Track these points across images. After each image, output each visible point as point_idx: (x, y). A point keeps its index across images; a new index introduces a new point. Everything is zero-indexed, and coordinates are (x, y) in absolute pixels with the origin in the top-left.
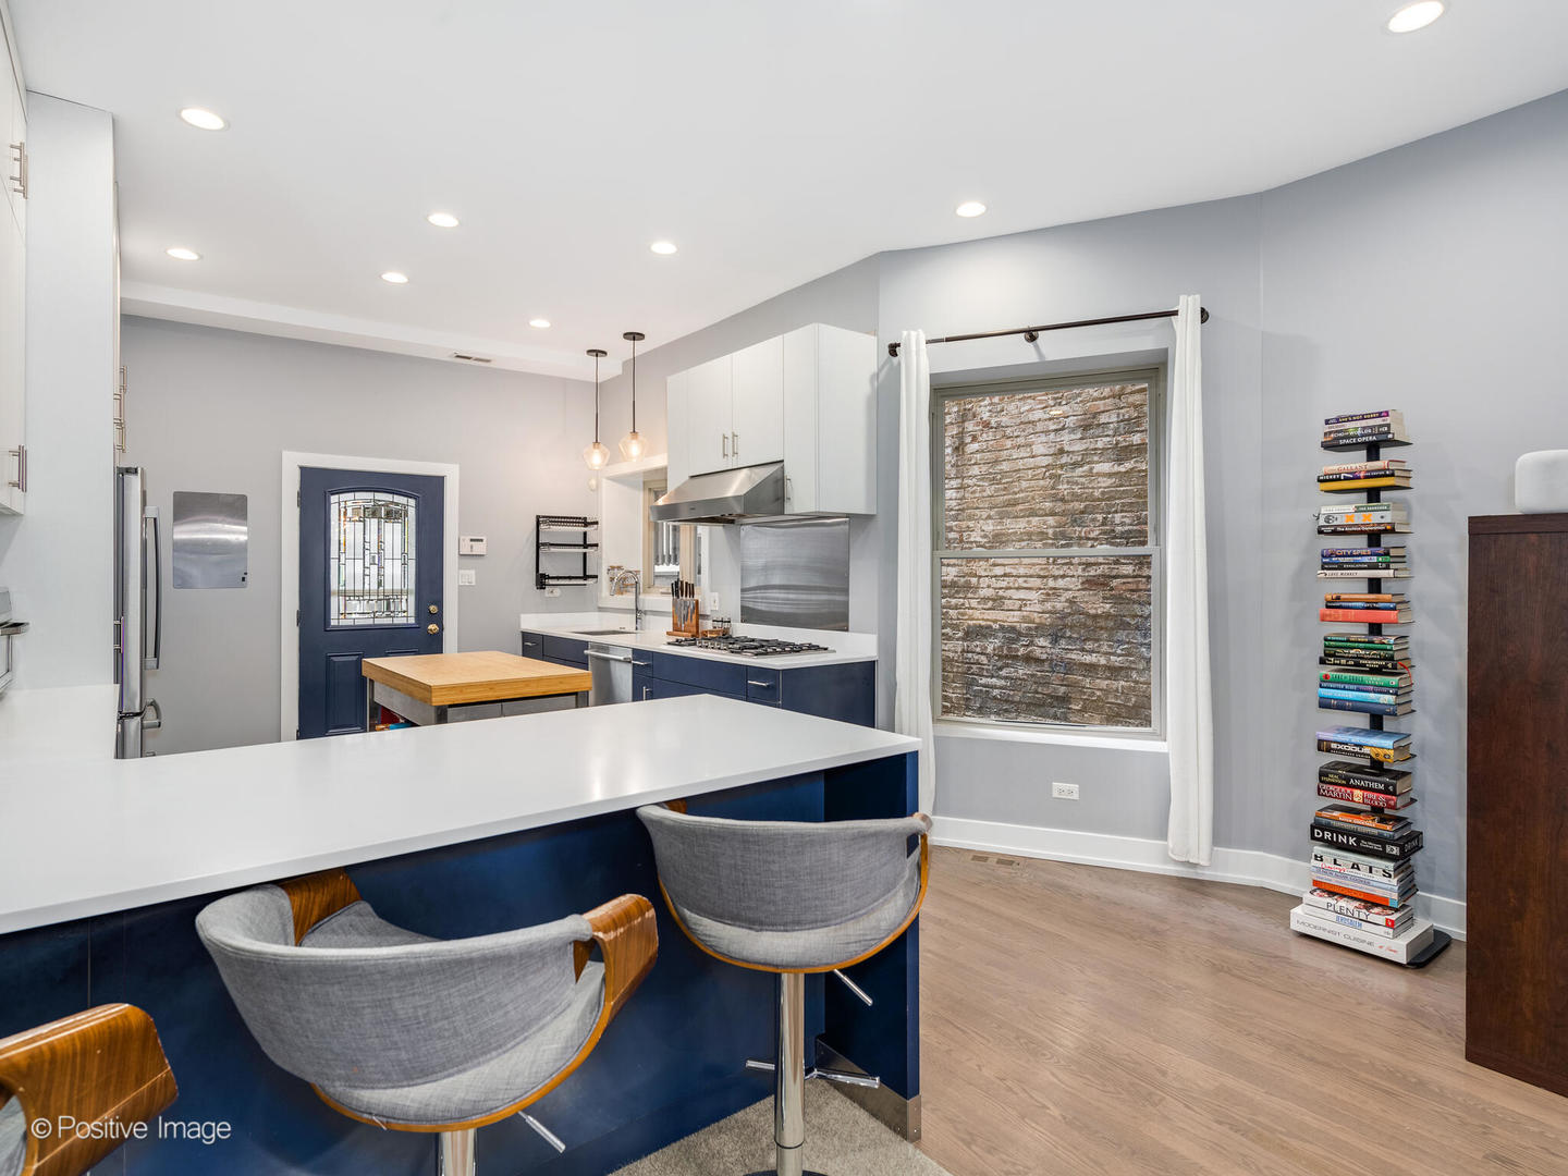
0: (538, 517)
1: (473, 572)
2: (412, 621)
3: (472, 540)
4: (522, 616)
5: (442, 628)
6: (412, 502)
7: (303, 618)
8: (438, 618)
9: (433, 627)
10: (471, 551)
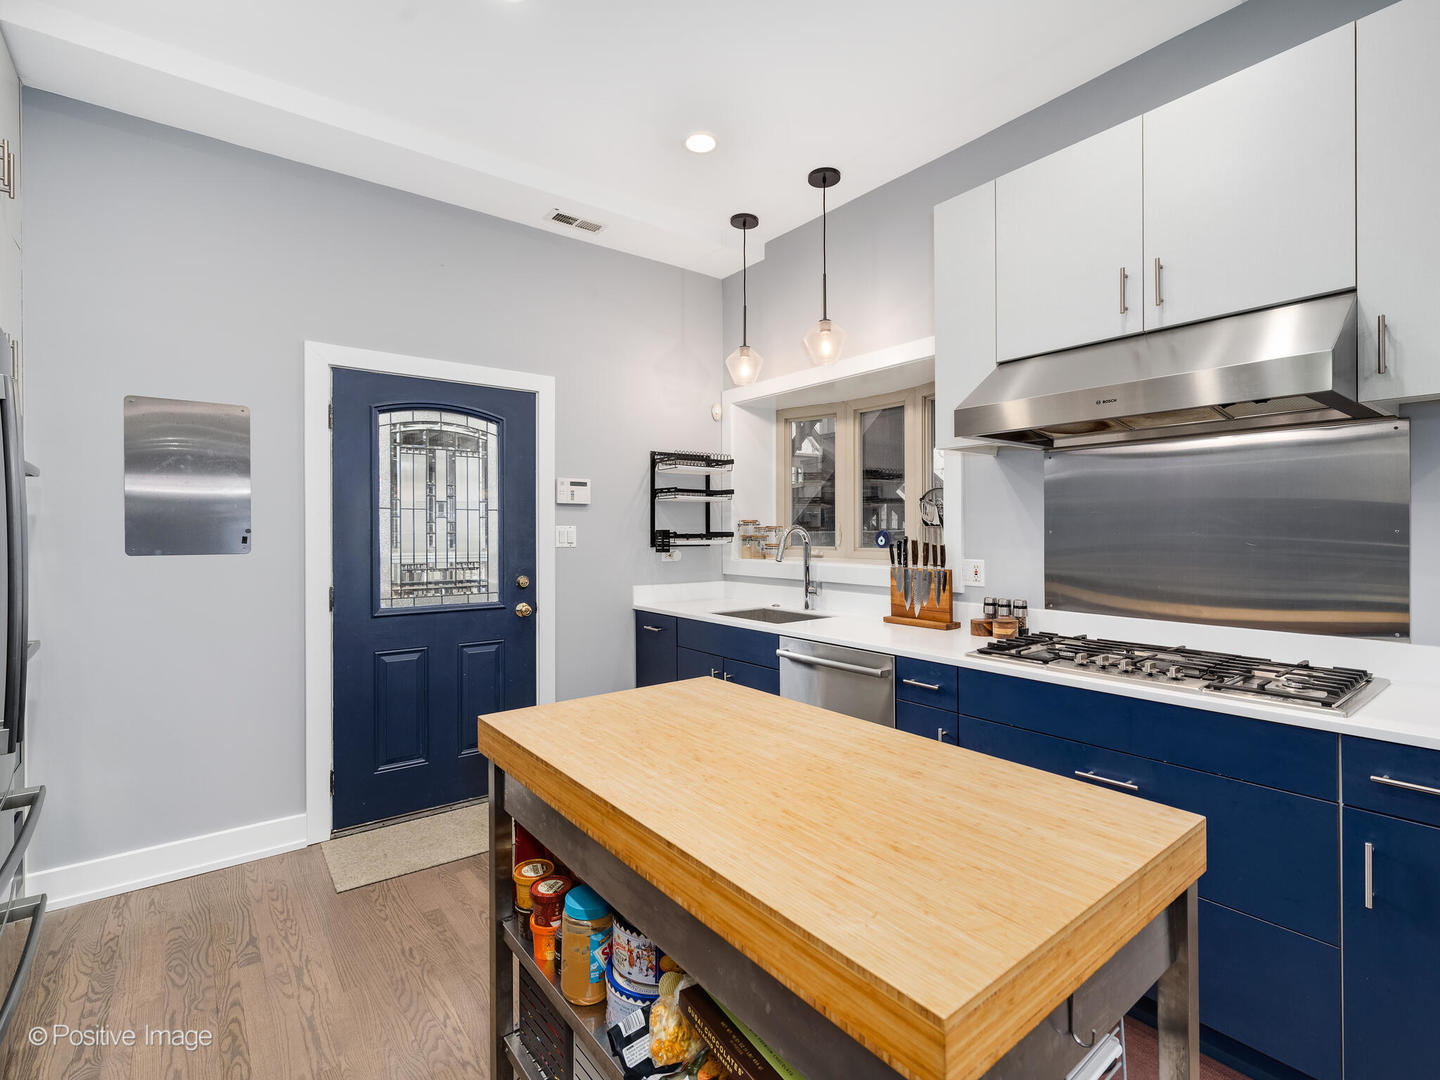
0: (653, 454)
1: (573, 529)
2: (495, 598)
3: (573, 484)
4: (635, 588)
5: (535, 609)
6: (493, 428)
7: (337, 601)
8: (529, 594)
9: (522, 607)
10: (572, 499)
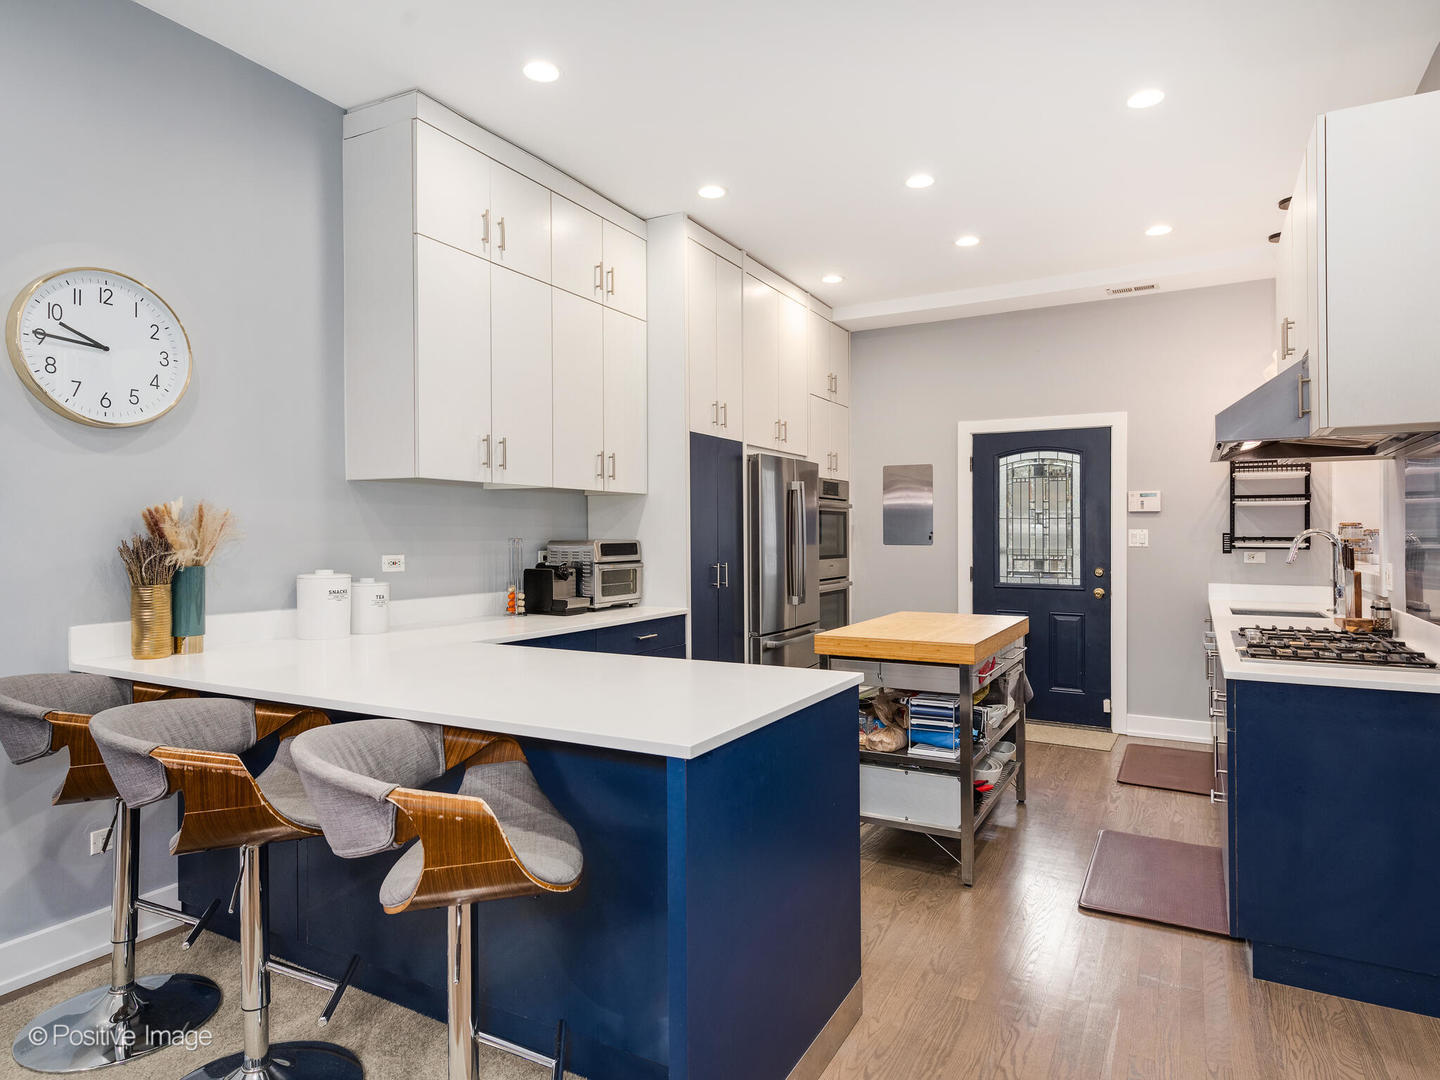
1: (1146, 532)
2: (1077, 583)
3: (1141, 495)
4: (1210, 585)
5: (1109, 593)
6: (1077, 458)
7: (975, 575)
8: (1105, 582)
9: (1100, 591)
10: (1142, 507)
